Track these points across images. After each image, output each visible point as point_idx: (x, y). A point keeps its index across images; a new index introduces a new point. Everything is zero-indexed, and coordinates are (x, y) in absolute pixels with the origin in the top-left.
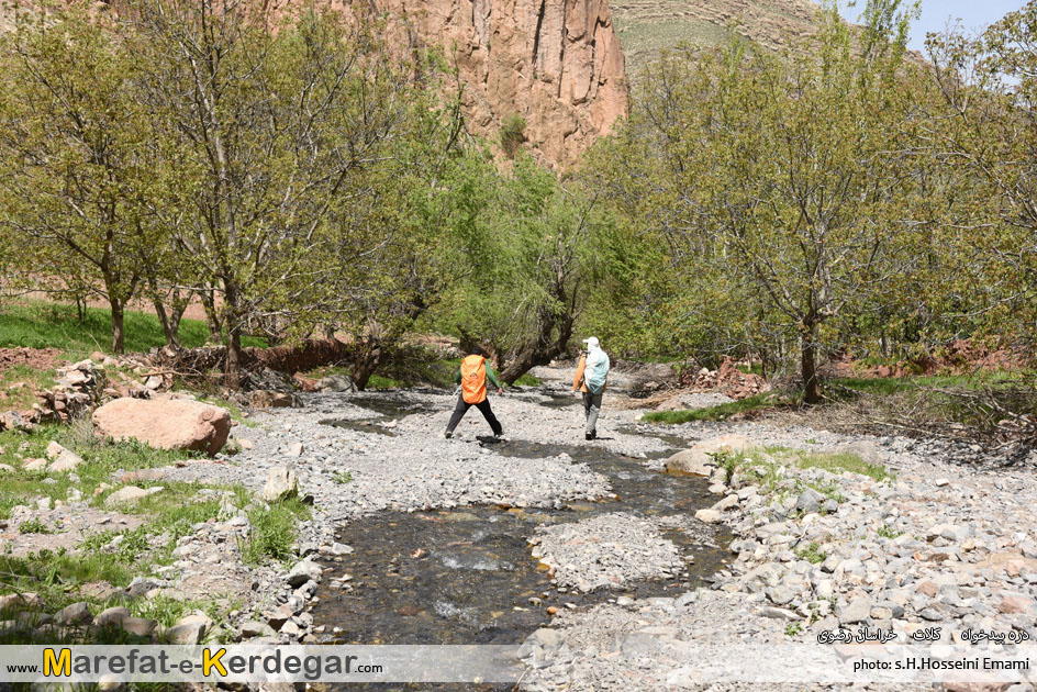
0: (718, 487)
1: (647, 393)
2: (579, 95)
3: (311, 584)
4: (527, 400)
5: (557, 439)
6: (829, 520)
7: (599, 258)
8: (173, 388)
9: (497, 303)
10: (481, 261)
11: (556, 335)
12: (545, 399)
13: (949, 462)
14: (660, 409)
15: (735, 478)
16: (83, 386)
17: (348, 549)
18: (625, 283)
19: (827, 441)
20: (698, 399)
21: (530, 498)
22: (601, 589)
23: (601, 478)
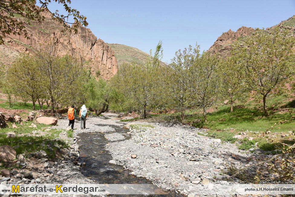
0: (130, 130)
1: (121, 117)
2: (109, 67)
3: (76, 140)
4: (101, 118)
5: (107, 124)
6: (144, 132)
7: (113, 95)
8: (44, 116)
9: (96, 102)
10: (93, 95)
11: (106, 108)
12: (104, 118)
13: (163, 126)
14: (123, 119)
15: (133, 128)
16: (33, 115)
17: (79, 137)
18: (117, 99)
19: (147, 124)
20: (128, 118)
21: (104, 131)
22: (114, 141)
23: (113, 129)
